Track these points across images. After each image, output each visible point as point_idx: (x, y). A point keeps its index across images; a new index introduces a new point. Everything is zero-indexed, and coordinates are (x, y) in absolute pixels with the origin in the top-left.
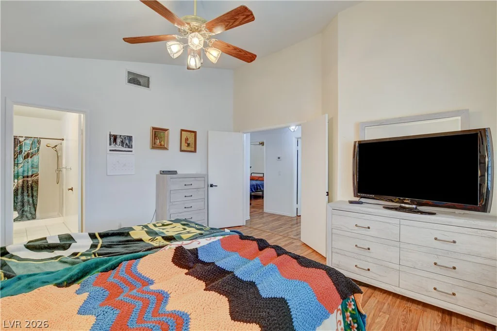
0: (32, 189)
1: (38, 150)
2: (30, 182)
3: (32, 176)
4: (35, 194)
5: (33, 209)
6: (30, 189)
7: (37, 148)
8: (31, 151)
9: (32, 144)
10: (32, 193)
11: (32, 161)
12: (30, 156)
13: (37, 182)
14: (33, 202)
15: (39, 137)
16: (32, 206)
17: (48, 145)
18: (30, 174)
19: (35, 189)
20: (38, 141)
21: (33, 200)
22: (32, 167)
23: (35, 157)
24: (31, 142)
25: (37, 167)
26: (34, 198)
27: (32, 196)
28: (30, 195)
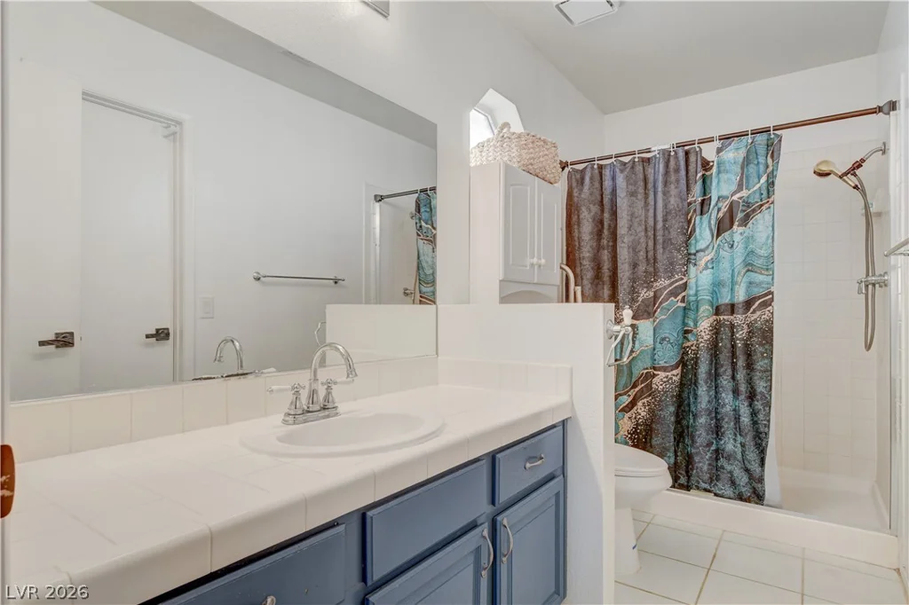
0: (750, 366)
1: (771, 184)
2: (741, 334)
3: (748, 304)
4: (760, 386)
5: (752, 455)
6: (741, 363)
7: (763, 180)
8: (744, 193)
9: (747, 162)
10: (750, 382)
11: (748, 240)
12: (740, 215)
13: (767, 335)
14: (755, 423)
15: (770, 123)
16: (749, 440)
17: (825, 168)
18: (741, 296)
19: (760, 364)
20: (769, 145)
21: (754, 414)
22: (749, 267)
23: (761, 222)
24: (742, 154)
25: (768, 268)
26: (758, 405)
27: (752, 396)
28: (743, 388)
